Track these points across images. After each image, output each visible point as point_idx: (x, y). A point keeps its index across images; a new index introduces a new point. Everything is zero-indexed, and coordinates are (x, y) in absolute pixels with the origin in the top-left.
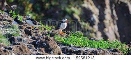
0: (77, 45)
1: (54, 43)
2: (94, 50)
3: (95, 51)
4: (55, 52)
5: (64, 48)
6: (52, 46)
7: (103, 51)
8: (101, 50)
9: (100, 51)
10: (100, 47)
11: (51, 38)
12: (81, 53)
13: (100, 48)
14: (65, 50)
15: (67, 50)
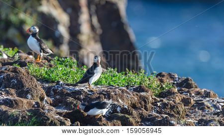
0: (70, 81)
1: (31, 79)
2: (103, 89)
3: (107, 92)
4: (35, 95)
5: (49, 88)
6: (27, 85)
7: (120, 90)
8: (117, 89)
9: (114, 91)
10: (112, 83)
11: (23, 70)
12: (81, 96)
13: (112, 86)
14: (52, 92)
15: (55, 91)
